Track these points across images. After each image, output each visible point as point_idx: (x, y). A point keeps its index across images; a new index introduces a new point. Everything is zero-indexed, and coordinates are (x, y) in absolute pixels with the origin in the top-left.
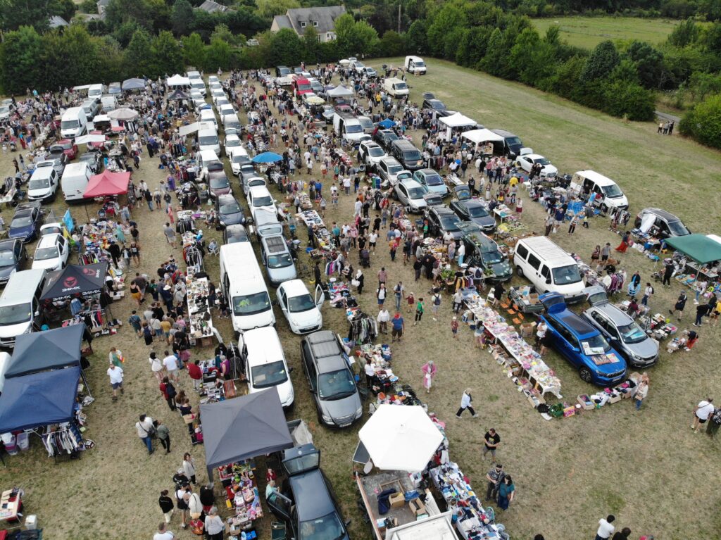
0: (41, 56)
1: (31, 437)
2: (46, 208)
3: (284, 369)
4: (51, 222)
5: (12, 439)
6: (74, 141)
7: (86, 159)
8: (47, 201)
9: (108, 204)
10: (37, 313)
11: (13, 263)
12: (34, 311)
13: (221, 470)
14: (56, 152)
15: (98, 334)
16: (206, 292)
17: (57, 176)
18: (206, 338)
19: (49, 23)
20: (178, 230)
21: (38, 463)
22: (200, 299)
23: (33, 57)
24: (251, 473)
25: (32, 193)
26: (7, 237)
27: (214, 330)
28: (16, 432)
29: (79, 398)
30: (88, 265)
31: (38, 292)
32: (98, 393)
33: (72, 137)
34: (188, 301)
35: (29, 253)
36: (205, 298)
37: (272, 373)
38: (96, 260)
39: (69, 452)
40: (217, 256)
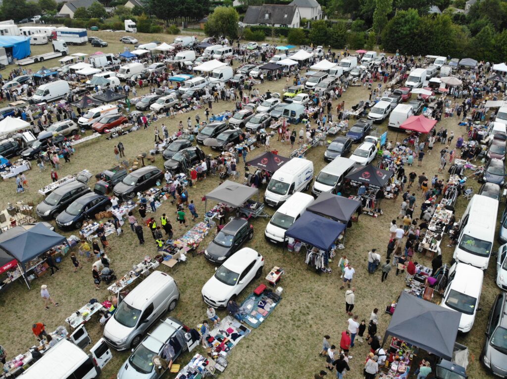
0: (415, 31)
1: (303, 247)
2: (375, 126)
3: (474, 305)
4: (373, 135)
5: (293, 243)
6: (411, 90)
7: (413, 104)
8: (378, 122)
9: (413, 137)
10: (339, 184)
11: (341, 151)
12: (338, 183)
13: (394, 340)
14: (397, 94)
15: (366, 212)
16: (447, 221)
17: (390, 108)
18: (430, 251)
19: (429, 10)
20: (450, 171)
21: (299, 263)
22: (441, 224)
23: (409, 30)
24: (412, 356)
25: (371, 114)
26: (345, 135)
27: (439, 249)
28: (297, 240)
29: (337, 242)
30: (381, 170)
31: (346, 173)
32: (348, 246)
33: (411, 87)
34: (432, 221)
35: (352, 149)
36: (444, 225)
37: (464, 303)
38: (387, 169)
39: (317, 268)
40: (468, 200)
